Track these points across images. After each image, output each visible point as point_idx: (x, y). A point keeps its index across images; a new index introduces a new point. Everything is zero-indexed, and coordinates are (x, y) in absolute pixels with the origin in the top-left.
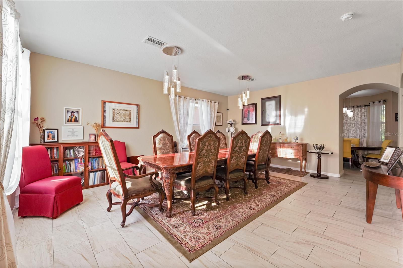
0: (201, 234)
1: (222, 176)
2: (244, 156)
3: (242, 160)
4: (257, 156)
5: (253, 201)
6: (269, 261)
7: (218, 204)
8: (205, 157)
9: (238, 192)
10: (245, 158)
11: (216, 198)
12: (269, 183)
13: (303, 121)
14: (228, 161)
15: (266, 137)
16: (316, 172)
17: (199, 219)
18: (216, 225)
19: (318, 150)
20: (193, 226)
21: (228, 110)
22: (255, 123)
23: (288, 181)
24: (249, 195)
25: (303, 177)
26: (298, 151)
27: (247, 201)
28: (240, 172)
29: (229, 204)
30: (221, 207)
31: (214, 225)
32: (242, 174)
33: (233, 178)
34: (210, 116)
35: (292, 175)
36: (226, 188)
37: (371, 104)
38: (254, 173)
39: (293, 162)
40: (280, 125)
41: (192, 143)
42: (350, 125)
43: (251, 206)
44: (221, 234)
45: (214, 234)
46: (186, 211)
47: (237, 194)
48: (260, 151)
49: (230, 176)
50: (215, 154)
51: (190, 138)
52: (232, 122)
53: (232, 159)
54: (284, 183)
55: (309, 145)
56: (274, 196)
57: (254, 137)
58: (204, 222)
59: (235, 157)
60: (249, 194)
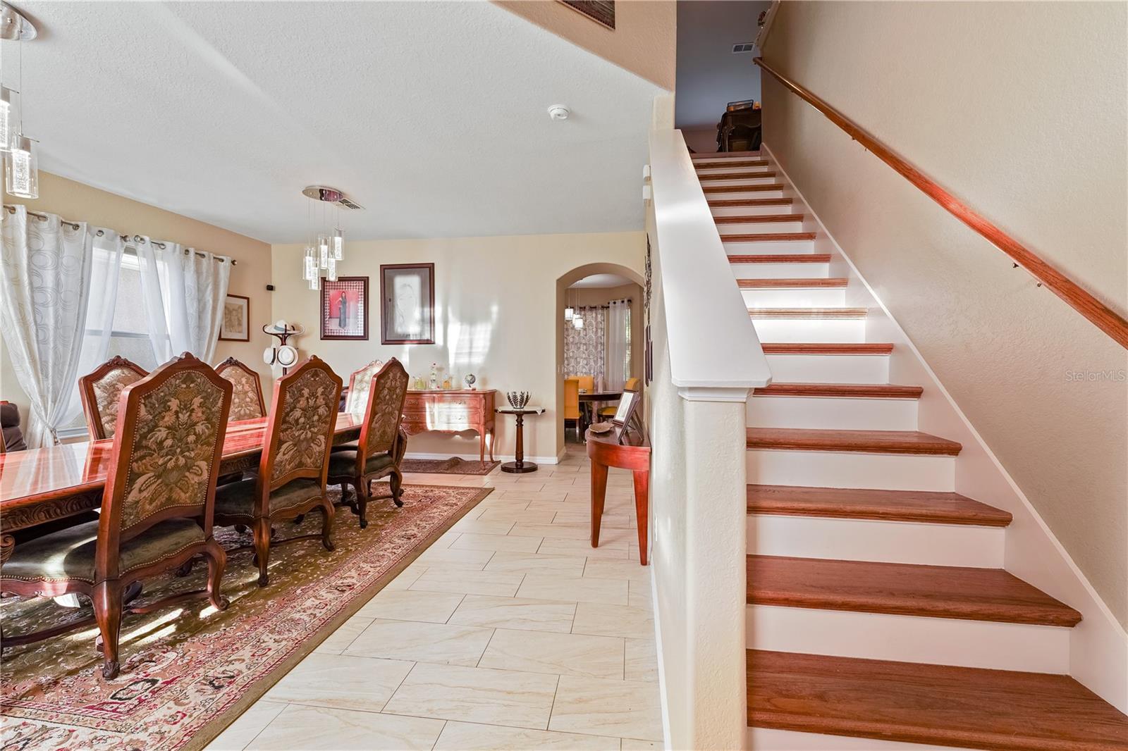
0: (146, 729)
1: (242, 510)
2: (322, 438)
3: (316, 449)
4: (363, 433)
5: (351, 565)
6: (388, 711)
7: (225, 606)
8: (164, 451)
9: (303, 550)
10: (326, 444)
11: (216, 586)
12: (400, 504)
13: (488, 336)
14: (265, 458)
15: (391, 378)
16: (513, 459)
17: (136, 683)
18: (212, 679)
19: (516, 405)
20: (106, 716)
21: (270, 288)
22: (365, 337)
23: (451, 491)
24: (340, 552)
25: (485, 474)
26: (474, 411)
27: (331, 571)
28: (308, 486)
29: (267, 597)
30: (236, 614)
31: (204, 679)
32: (315, 492)
33: (284, 511)
34: (195, 305)
35: (461, 474)
36: (259, 546)
37: (611, 305)
38: (357, 483)
39: (466, 441)
40: (434, 343)
41: (106, 407)
42: (579, 348)
43: (345, 581)
44: (233, 699)
45: (203, 709)
46: (70, 673)
47: (300, 557)
48: (374, 418)
49: (273, 505)
50: (213, 440)
51: (94, 385)
52: (286, 330)
53: (281, 448)
54: (440, 498)
55: (500, 394)
56: (412, 537)
57: (358, 377)
58: (164, 683)
59: (291, 443)
60: (339, 550)
